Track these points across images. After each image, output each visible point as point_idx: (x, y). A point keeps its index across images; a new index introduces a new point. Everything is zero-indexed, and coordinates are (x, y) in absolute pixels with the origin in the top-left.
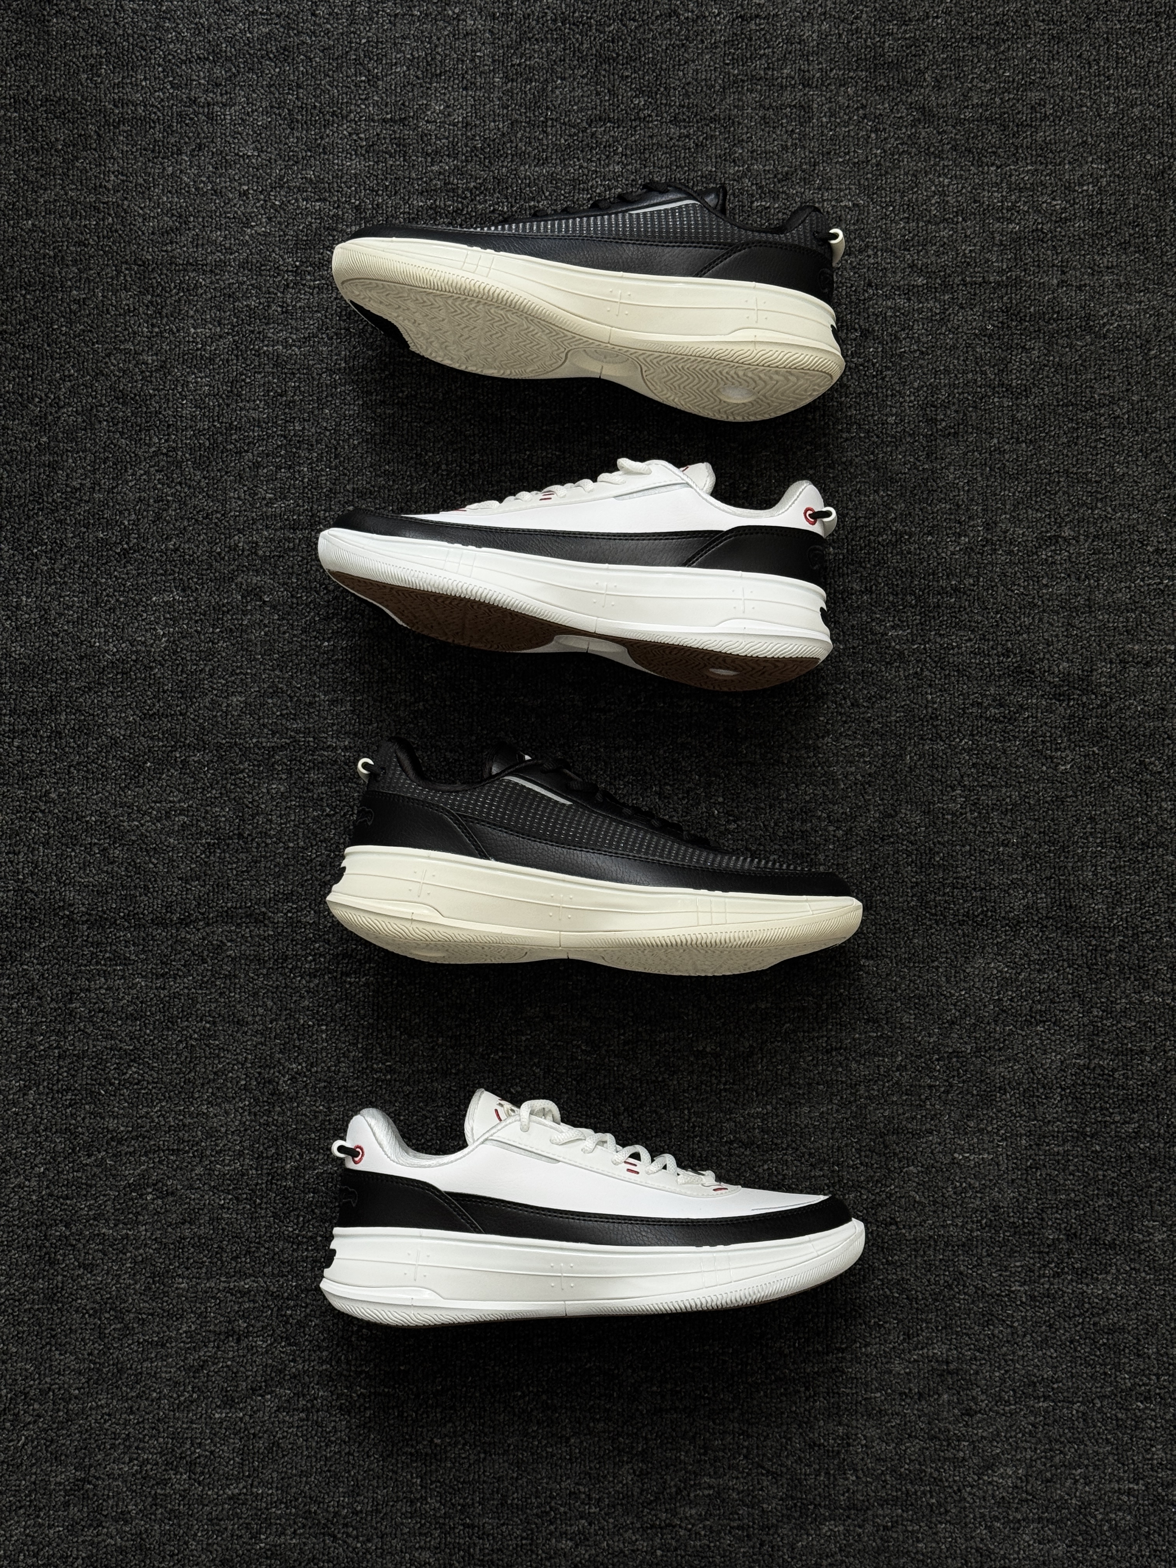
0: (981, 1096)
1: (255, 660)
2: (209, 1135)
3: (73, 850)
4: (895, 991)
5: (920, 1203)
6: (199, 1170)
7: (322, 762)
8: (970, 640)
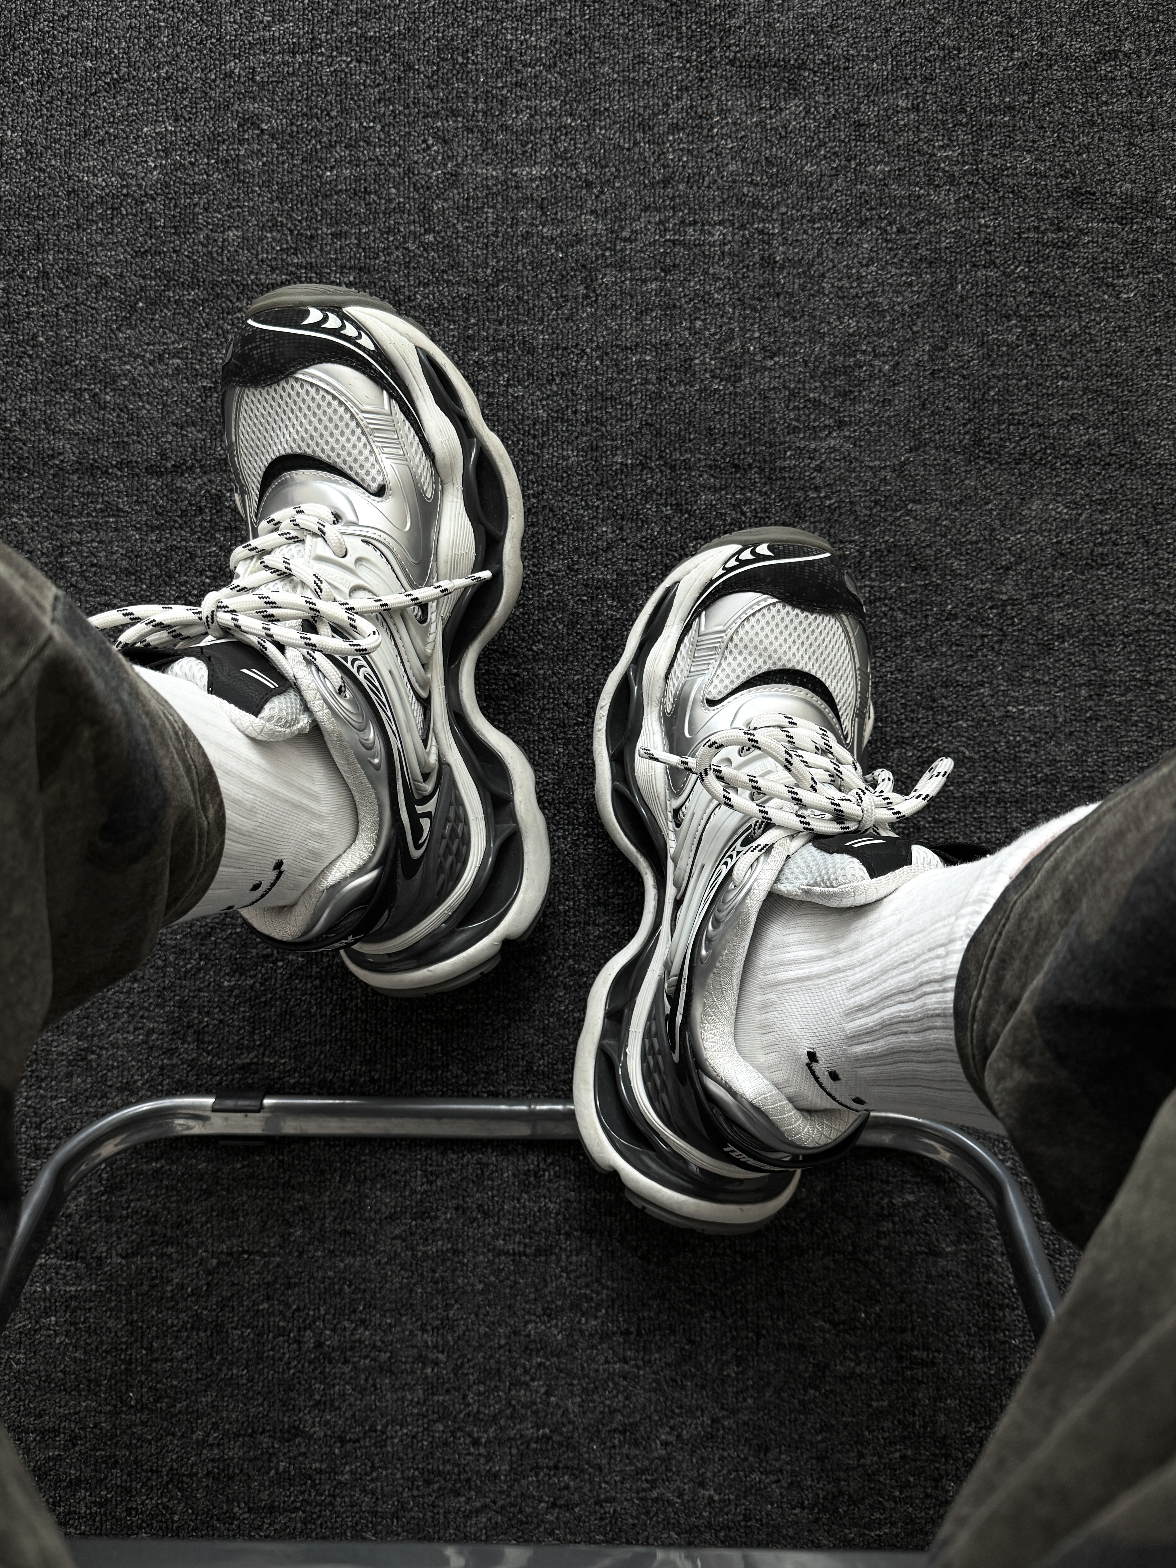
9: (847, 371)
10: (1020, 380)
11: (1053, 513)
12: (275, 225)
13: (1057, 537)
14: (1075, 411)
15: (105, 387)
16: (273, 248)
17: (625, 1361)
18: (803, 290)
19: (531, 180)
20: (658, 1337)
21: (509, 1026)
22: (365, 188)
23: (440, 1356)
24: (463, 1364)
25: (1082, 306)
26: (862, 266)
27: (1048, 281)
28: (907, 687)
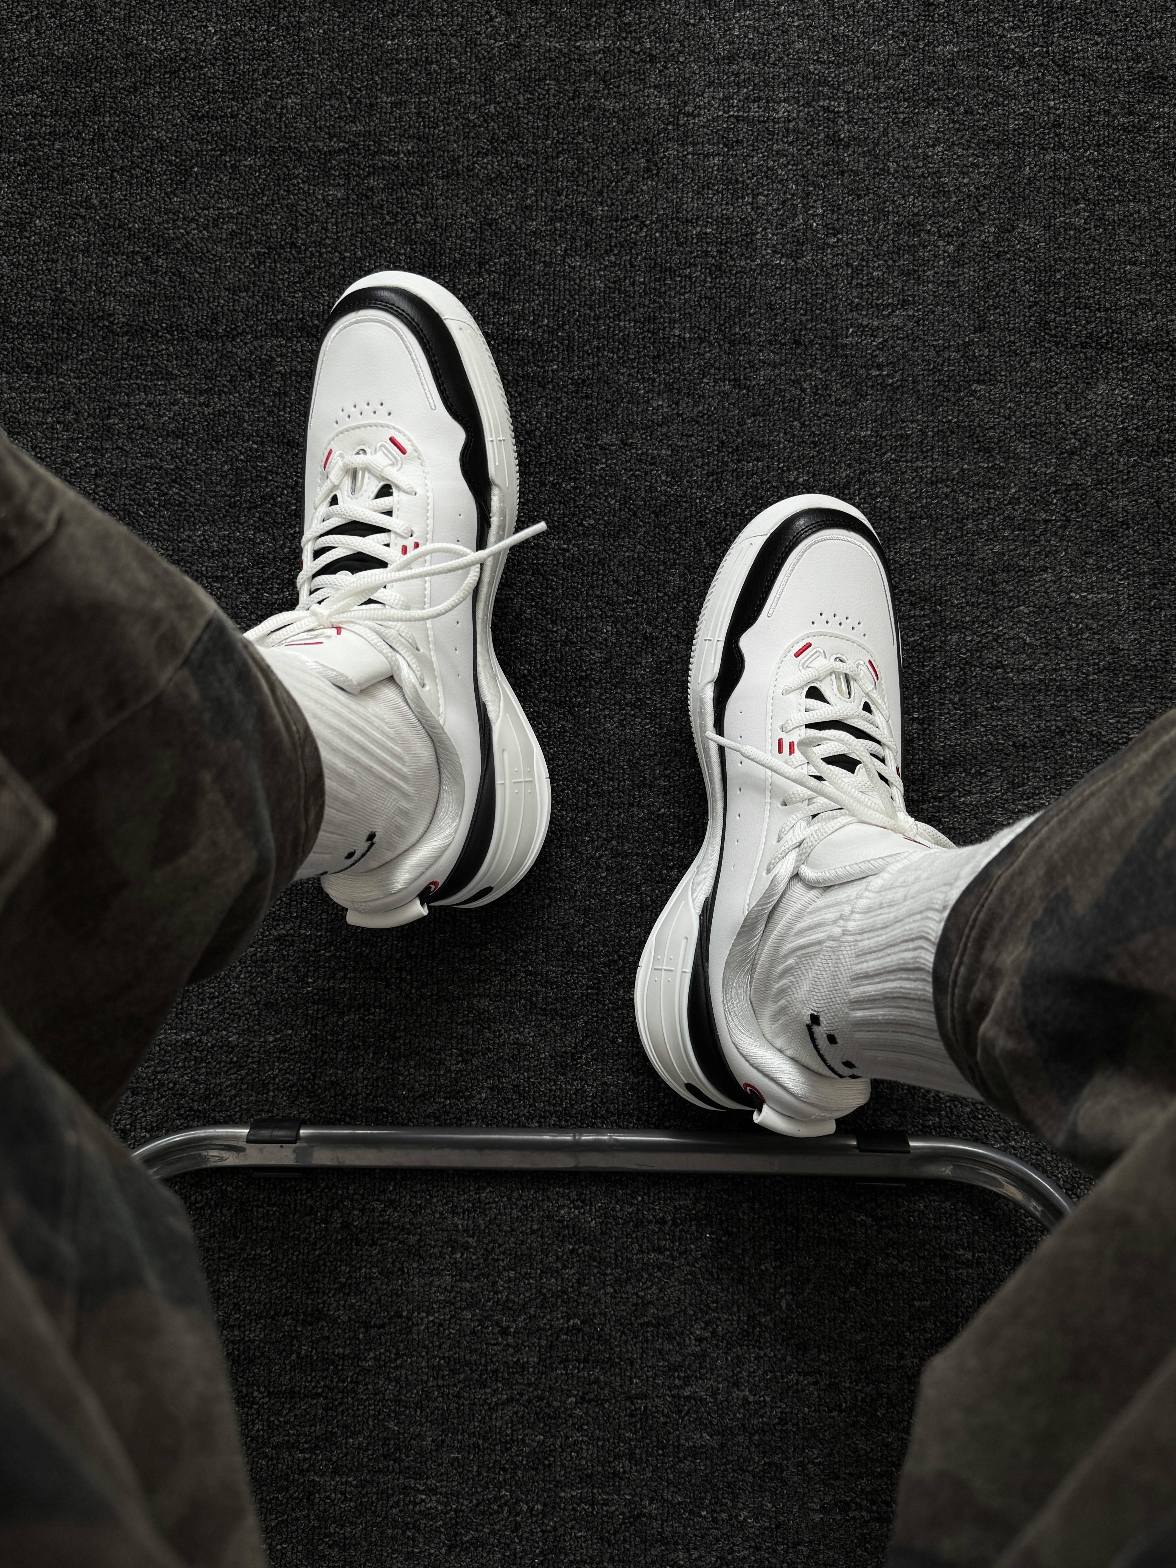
0: (1101, 531)
1: (314, 59)
2: (256, 563)
3: (115, 259)
4: (1009, 418)
5: (1030, 645)
6: (245, 598)
7: (384, 167)
8: (1097, 44)
9: (912, 249)
10: (1087, 264)
11: (1119, 399)
12: (335, 94)
13: (1123, 422)
14: (1143, 296)
15: (158, 251)
16: (331, 116)
17: (660, 1250)
18: (868, 169)
19: (594, 52)
20: (694, 1228)
21: (549, 905)
22: (427, 58)
23: (470, 1240)
24: (493, 1248)
25: (1151, 191)
26: (929, 146)
27: (1117, 165)
28: (967, 570)
